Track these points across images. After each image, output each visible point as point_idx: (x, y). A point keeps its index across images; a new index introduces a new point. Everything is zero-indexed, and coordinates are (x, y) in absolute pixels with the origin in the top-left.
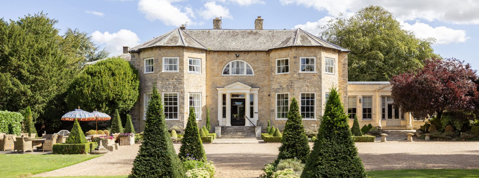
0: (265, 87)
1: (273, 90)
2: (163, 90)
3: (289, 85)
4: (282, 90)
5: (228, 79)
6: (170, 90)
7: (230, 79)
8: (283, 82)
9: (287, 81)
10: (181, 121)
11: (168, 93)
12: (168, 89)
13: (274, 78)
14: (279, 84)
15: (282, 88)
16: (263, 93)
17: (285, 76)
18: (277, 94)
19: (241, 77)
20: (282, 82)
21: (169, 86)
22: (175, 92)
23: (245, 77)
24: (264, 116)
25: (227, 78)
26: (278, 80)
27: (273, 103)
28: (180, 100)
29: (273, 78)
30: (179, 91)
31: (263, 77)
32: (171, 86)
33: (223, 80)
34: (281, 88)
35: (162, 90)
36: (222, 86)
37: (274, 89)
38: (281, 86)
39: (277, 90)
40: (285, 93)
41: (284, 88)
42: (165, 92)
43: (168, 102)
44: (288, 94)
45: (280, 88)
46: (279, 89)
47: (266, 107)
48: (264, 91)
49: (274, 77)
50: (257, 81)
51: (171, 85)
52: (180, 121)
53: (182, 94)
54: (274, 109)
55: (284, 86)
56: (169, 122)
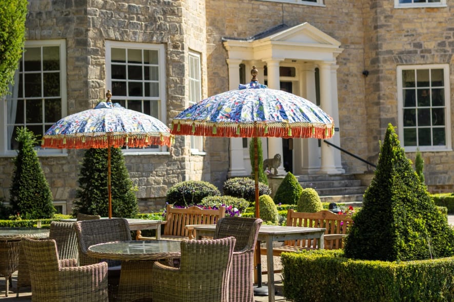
0: (353, 46)
1: (386, 56)
2: (112, 34)
3: (447, 41)
4: (423, 57)
5: (255, 11)
6: (135, 33)
7: (261, 13)
8: (425, 31)
9: (439, 30)
10: (175, 157)
11: (126, 46)
12: (130, 31)
13: (391, 17)
14: (410, 38)
15: (422, 52)
16: (348, 64)
17: (433, 14)
18: (400, 69)
19: (290, 9)
20: (420, 31)
21: (132, 18)
22: (151, 42)
23: (300, 10)
24: (352, 139)
25: (253, 9)
26: (406, 26)
27: (388, 98)
28: (168, 75)
29: (386, 17)
30: (165, 40)
31: (347, 14)
32: (138, 19)
33: (241, 15)
34: (419, 50)
35: (107, 32)
36: (239, 34)
37: (390, 52)
38: (419, 45)
39: (404, 57)
40: (430, 67)
41: (429, 51)
42: (116, 40)
43: (127, 81)
44: (442, 70)
45: (416, 52)
46: (409, 52)
47: (356, 111)
48: (351, 57)
49: (389, 13)
50: (330, 26)
51: (137, 14)
52: (171, 156)
53: (178, 53)
54: (394, 115)
55: (431, 45)
56: (133, 161)
